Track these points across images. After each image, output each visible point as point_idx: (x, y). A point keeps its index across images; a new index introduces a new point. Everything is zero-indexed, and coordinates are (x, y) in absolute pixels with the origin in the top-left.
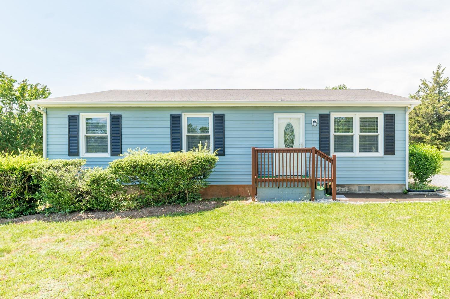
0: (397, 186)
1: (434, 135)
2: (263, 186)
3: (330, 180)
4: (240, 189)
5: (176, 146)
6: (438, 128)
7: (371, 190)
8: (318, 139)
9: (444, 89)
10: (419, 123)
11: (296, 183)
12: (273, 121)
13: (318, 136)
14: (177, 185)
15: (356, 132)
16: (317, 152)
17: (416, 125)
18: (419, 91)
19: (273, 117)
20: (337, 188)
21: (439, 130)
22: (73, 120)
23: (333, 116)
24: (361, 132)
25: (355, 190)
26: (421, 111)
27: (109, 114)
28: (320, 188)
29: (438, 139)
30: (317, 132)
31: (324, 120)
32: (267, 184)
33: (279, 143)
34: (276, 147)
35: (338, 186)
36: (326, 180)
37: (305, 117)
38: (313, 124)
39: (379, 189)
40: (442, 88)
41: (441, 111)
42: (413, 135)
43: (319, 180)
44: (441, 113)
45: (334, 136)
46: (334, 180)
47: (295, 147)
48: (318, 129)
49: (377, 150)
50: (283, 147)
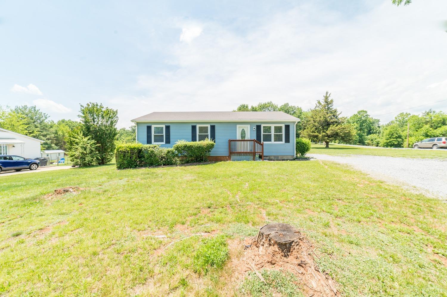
0: (291, 157)
1: (324, 134)
2: (234, 155)
3: (261, 153)
4: (222, 158)
5: (194, 139)
6: (326, 130)
7: (279, 158)
8: (256, 136)
9: (331, 106)
10: (316, 126)
11: (247, 154)
12: (236, 128)
13: (256, 134)
14: (201, 154)
15: (273, 133)
16: (255, 141)
17: (314, 128)
18: (316, 107)
19: (236, 126)
20: (264, 157)
21: (327, 131)
22: (149, 128)
23: (262, 126)
24: (275, 133)
25: (272, 158)
26: (317, 119)
27: (165, 125)
28: (257, 156)
29: (326, 136)
30: (256, 133)
31: (258, 128)
32: (235, 154)
33: (239, 137)
34: (238, 139)
35: (265, 156)
36: (259, 153)
37: (250, 126)
38: (253, 129)
39: (283, 158)
40: (330, 106)
41: (328, 120)
42: (312, 134)
43: (256, 152)
44: (329, 121)
45: (263, 134)
46: (263, 153)
47: (246, 139)
48: (256, 131)
49: (282, 141)
50: (240, 139)
